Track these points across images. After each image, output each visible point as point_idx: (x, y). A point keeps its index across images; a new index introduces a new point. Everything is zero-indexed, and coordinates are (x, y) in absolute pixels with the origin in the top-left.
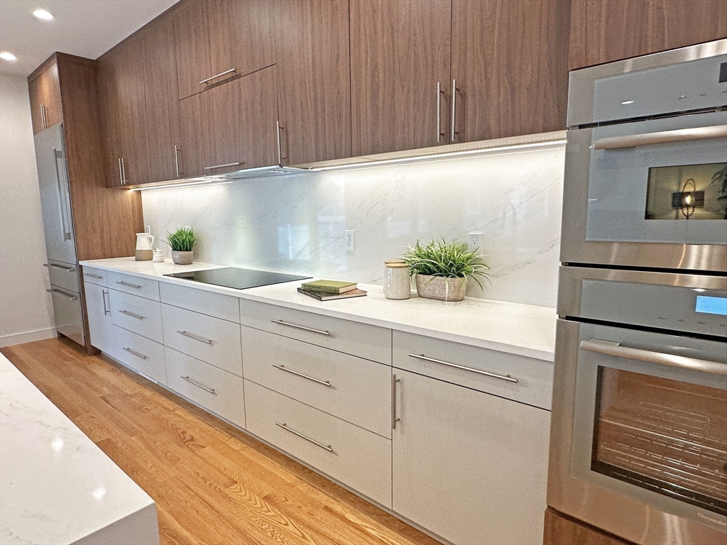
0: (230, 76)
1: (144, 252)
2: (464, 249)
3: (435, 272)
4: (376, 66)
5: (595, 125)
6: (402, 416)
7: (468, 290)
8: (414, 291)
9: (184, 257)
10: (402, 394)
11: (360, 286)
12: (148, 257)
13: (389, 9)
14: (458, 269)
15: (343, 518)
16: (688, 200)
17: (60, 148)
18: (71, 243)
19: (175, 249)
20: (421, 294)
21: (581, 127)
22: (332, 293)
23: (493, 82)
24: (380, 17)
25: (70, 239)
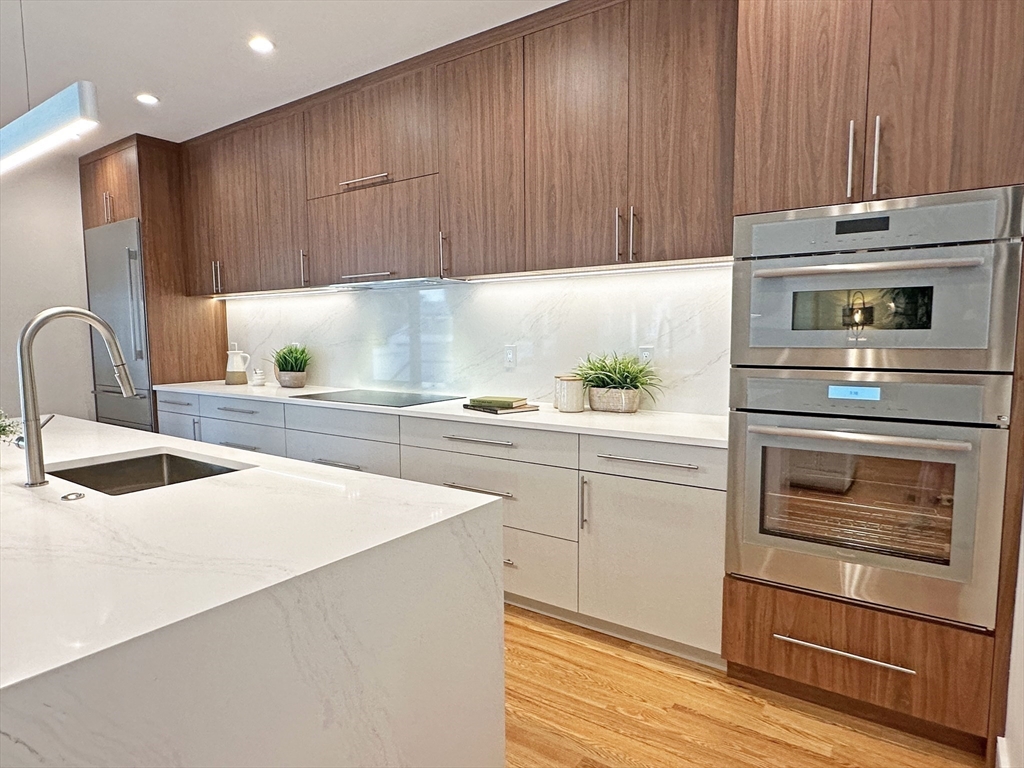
0: (379, 180)
1: (237, 375)
2: (636, 361)
3: (608, 384)
4: (553, 186)
5: (754, 258)
6: (589, 516)
7: (641, 402)
8: (587, 406)
9: (296, 378)
10: (589, 495)
11: (530, 403)
12: (242, 380)
13: (567, 137)
14: (632, 381)
15: (526, 629)
16: (858, 317)
17: (135, 247)
18: (143, 364)
19: (282, 369)
20: (594, 407)
21: (744, 259)
22: (507, 406)
23: (668, 212)
24: (557, 142)
25: (142, 358)
